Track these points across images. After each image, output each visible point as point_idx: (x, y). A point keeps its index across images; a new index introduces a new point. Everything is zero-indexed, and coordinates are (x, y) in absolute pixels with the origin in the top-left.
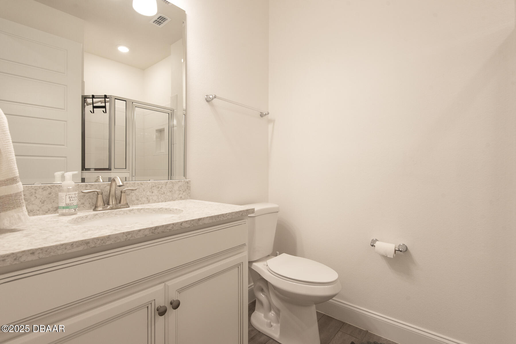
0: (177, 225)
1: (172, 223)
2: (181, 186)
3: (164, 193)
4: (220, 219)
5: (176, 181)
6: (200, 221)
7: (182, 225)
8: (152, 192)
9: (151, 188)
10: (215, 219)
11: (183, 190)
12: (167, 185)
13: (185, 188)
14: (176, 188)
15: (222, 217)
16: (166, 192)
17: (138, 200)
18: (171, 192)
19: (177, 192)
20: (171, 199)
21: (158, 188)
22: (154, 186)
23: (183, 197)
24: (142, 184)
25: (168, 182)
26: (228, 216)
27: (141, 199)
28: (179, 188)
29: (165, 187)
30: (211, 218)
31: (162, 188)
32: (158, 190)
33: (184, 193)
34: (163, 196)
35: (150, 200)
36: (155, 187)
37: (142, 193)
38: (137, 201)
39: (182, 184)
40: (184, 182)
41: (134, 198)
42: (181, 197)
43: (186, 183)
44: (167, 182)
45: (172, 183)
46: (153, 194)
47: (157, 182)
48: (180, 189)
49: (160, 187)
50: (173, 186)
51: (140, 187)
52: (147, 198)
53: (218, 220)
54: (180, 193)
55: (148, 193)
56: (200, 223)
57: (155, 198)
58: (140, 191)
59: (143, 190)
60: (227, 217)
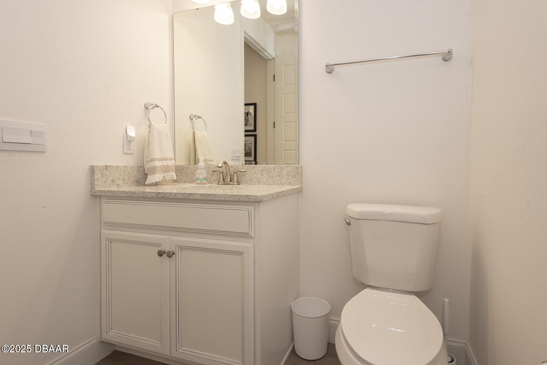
0: (173, 195)
1: (170, 192)
2: (290, 171)
3: (273, 177)
4: (211, 198)
5: (284, 166)
6: (191, 196)
7: (176, 195)
8: (262, 175)
9: (261, 171)
10: (206, 197)
11: (292, 175)
12: (275, 170)
13: (294, 173)
14: (284, 172)
15: (213, 197)
16: (274, 176)
17: (251, 180)
18: (279, 176)
19: (286, 177)
20: (279, 183)
21: (267, 171)
22: (263, 170)
23: (292, 183)
24: (254, 168)
25: (277, 167)
26: (221, 197)
27: (253, 180)
28: (287, 173)
29: (273, 171)
30: (201, 196)
31: (271, 172)
32: (267, 173)
33: (294, 179)
34: (272, 179)
35: (261, 182)
36: (265, 171)
37: (254, 175)
38: (250, 182)
39: (291, 170)
40: (293, 167)
41: (248, 179)
42: (290, 183)
43: (295, 168)
44: (275, 167)
45: (281, 168)
46: (263, 177)
47: (266, 167)
48: (289, 175)
49: (269, 171)
50: (281, 170)
51: (252, 170)
52: (258, 180)
53: (208, 199)
54: (289, 178)
55: (259, 176)
56: (191, 197)
57: (265, 180)
58: (253, 173)
59: (254, 173)
60: (219, 197)
